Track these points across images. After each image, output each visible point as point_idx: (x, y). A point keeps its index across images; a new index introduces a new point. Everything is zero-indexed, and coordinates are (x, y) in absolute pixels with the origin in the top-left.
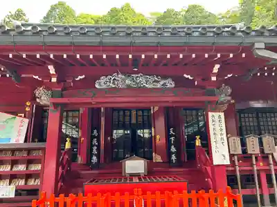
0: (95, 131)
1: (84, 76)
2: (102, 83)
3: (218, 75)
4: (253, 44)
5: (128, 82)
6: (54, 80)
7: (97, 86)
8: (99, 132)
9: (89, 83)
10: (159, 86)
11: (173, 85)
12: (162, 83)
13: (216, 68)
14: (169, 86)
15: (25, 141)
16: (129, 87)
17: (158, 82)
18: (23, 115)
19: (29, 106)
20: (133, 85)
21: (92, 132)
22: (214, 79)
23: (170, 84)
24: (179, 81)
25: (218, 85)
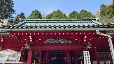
0: (44, 58)
1: (40, 39)
2: (47, 42)
3: (86, 39)
4: (95, 30)
5: (55, 41)
6: (31, 41)
7: (45, 43)
8: (45, 58)
11: (71, 42)
12: (67, 42)
13: (85, 37)
14: (69, 43)
16: (56, 43)
17: (66, 41)
18: (20, 51)
19: (23, 48)
20: (57, 42)
21: (43, 58)
23: (70, 42)
24: (73, 41)
25: (87, 42)
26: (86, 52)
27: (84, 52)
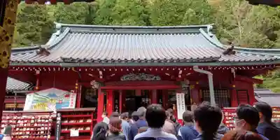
0: (117, 101)
1: (114, 74)
2: (124, 78)
3: (181, 75)
4: (193, 66)
5: (137, 78)
6: (101, 77)
7: (122, 79)
9: (117, 78)
10: (153, 79)
11: (160, 79)
13: (181, 72)
15: (76, 107)
16: (137, 80)
17: (152, 77)
18: (74, 91)
19: (77, 86)
20: (140, 79)
22: (180, 76)
23: (158, 78)
24: (164, 78)
25: (182, 79)
26: (180, 94)
27: (177, 94)
